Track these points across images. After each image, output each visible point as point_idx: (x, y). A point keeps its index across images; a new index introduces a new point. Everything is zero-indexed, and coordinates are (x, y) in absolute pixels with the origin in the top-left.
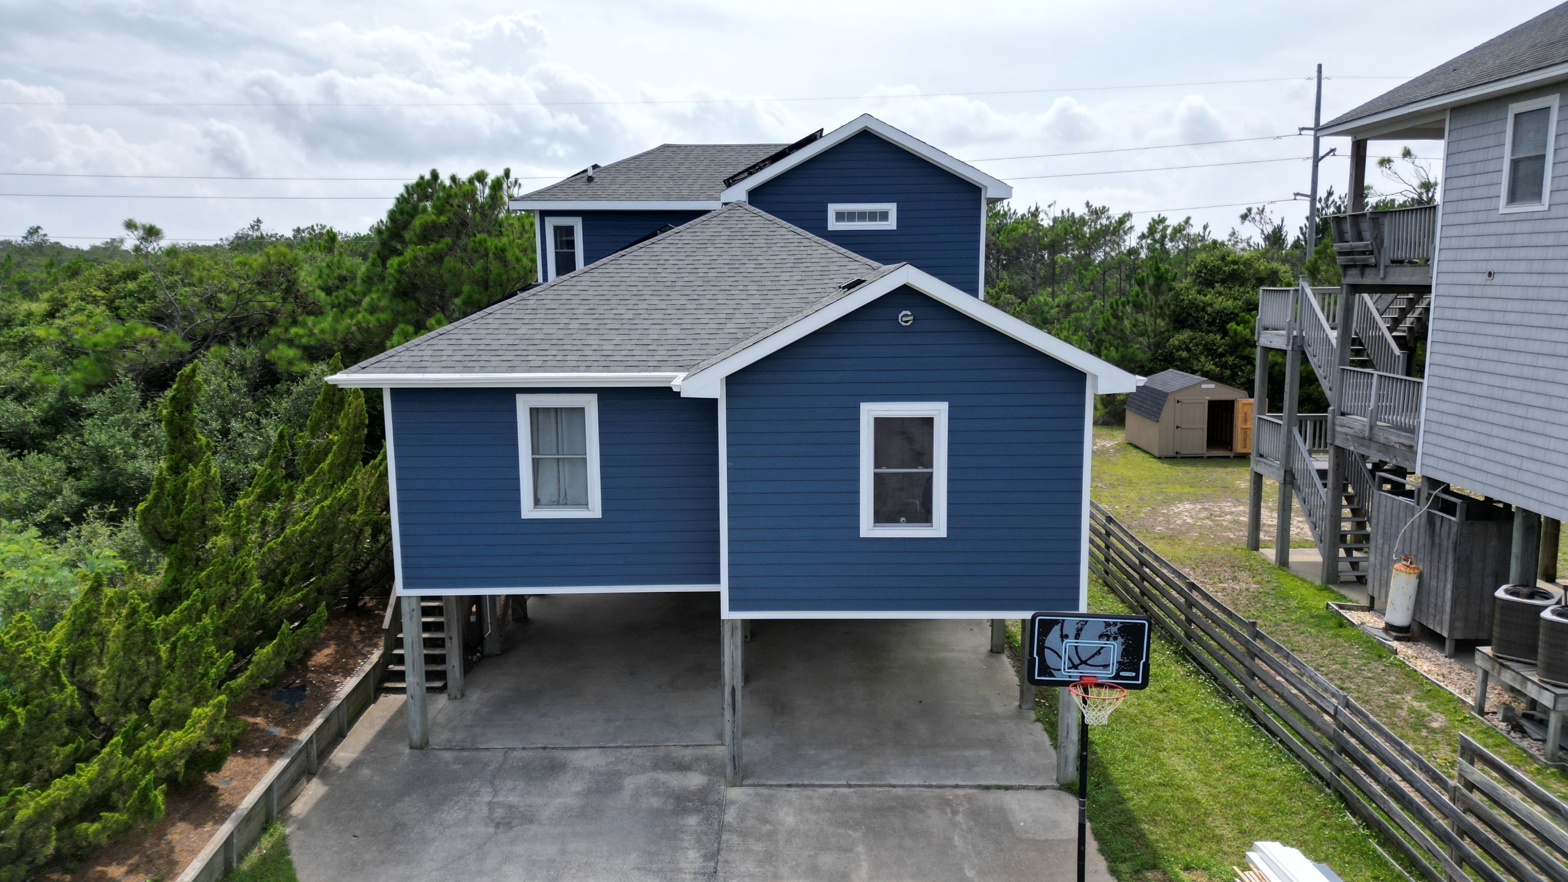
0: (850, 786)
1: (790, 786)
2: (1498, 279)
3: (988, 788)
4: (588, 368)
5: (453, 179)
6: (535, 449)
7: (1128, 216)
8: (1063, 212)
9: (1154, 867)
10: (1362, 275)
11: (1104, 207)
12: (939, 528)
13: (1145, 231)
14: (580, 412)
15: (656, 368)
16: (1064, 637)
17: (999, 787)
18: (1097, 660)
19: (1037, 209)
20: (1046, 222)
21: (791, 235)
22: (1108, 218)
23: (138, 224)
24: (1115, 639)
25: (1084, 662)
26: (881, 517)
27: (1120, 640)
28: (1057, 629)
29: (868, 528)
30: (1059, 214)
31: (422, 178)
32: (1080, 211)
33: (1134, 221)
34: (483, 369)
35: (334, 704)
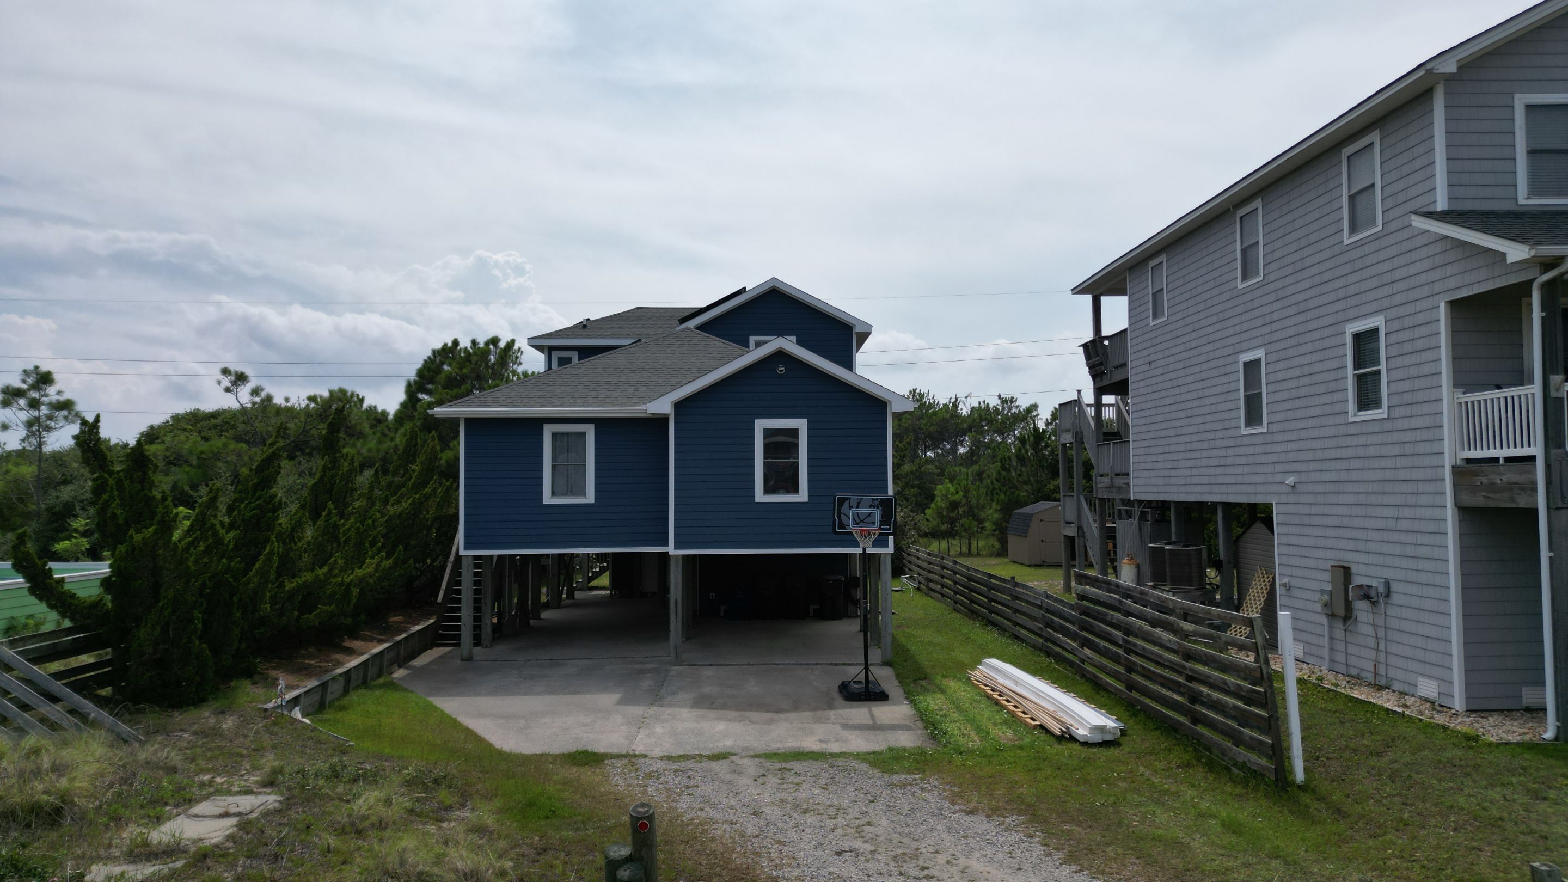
0: (750, 665)
1: (711, 665)
2: (1154, 365)
3: (836, 665)
4: (590, 406)
5: (474, 342)
6: (554, 459)
7: (1035, 406)
8: (980, 403)
9: (925, 679)
10: (1102, 380)
11: (1013, 398)
12: (803, 496)
13: (1049, 418)
14: (583, 435)
15: (631, 406)
16: (851, 507)
17: (844, 664)
18: (868, 520)
19: (957, 399)
20: (964, 410)
21: (721, 344)
22: (1017, 407)
23: (232, 371)
24: (878, 508)
25: (862, 521)
26: (768, 490)
27: (880, 508)
28: (847, 502)
29: (760, 496)
30: (976, 405)
31: (446, 345)
32: (994, 402)
33: (1040, 410)
34: (525, 406)
35: (411, 632)
